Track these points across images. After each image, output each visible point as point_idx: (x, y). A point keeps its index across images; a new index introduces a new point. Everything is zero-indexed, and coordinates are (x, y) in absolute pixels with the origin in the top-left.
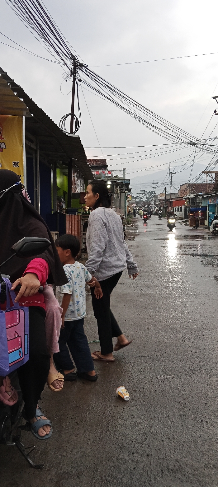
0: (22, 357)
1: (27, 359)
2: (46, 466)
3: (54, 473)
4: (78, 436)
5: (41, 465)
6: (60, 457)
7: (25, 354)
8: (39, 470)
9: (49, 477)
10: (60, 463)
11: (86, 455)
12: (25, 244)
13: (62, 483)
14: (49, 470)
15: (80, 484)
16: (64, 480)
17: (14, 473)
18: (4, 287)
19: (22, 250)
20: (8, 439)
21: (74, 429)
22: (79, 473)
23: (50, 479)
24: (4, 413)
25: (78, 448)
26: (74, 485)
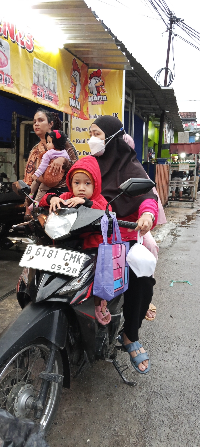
0: (122, 286)
1: (126, 288)
2: (138, 384)
3: (144, 391)
4: (166, 362)
5: (133, 383)
6: (150, 378)
7: (124, 284)
8: (131, 386)
9: (141, 394)
10: (150, 383)
11: (173, 380)
12: (131, 184)
13: (152, 401)
14: (141, 388)
15: (169, 404)
16: (154, 399)
17: (110, 386)
18: (111, 223)
19: (128, 189)
20: (107, 356)
21: (163, 355)
22: (167, 395)
23: (141, 396)
24: (103, 332)
25: (167, 372)
26: (163, 404)
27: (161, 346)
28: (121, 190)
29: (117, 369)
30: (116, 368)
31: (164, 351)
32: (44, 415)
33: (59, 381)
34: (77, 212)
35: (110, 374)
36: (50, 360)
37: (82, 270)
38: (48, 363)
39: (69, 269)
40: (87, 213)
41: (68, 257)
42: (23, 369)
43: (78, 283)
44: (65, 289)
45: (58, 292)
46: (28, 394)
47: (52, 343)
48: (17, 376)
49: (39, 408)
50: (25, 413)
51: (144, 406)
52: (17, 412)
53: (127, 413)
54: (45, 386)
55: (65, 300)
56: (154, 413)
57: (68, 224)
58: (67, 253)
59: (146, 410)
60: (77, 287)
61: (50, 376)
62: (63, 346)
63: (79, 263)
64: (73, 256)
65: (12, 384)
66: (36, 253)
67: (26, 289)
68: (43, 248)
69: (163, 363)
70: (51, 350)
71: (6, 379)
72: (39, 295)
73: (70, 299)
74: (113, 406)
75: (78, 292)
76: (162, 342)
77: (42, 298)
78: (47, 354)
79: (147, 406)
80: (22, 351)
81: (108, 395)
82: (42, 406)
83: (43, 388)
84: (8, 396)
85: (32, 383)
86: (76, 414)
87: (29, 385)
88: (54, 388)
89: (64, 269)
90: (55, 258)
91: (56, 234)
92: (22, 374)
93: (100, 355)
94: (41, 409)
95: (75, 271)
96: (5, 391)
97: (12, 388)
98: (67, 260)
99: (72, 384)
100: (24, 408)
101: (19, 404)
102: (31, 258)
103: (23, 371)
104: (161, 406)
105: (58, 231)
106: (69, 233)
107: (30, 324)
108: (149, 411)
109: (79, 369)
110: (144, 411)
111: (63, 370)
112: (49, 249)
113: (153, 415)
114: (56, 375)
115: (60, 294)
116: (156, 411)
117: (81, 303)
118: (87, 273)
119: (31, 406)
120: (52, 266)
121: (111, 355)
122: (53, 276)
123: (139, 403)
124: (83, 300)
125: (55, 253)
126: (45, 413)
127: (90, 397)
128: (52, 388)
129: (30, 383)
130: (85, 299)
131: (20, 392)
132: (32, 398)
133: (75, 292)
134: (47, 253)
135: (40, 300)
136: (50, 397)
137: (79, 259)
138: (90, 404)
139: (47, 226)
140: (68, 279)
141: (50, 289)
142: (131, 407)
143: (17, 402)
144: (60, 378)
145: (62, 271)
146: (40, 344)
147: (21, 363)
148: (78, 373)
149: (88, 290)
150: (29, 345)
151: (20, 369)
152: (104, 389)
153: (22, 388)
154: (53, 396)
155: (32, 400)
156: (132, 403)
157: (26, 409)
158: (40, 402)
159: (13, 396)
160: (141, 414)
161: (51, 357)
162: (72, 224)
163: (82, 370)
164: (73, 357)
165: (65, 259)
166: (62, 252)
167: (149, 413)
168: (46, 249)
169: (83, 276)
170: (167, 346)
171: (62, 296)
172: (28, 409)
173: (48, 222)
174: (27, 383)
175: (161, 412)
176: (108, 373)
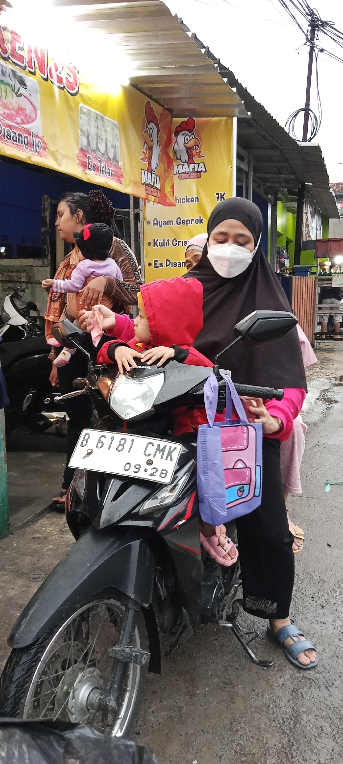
2: (276, 664)
3: (287, 677)
5: (267, 661)
9: (281, 681)
12: (257, 321)
13: (301, 693)
14: (281, 670)
15: (330, 698)
16: (304, 689)
17: (227, 667)
18: (223, 389)
19: (252, 331)
20: (221, 618)
21: (318, 614)
22: (327, 682)
23: (282, 685)
24: (214, 576)
25: (325, 643)
26: (321, 699)
27: (312, 597)
28: (237, 332)
29: (239, 639)
30: (237, 637)
31: (319, 606)
32: (119, 719)
33: (144, 662)
34: (164, 372)
35: (226, 647)
36: (127, 627)
37: (176, 472)
38: (124, 631)
39: (155, 470)
40: (181, 373)
41: (152, 450)
42: (80, 642)
43: (171, 494)
44: (149, 505)
45: (136, 510)
46: (91, 685)
47: (129, 597)
48: (71, 655)
49: (110, 708)
50: (86, 717)
51: (289, 701)
52: (73, 716)
53: (260, 714)
54: (119, 672)
55: (149, 523)
56: (305, 714)
57: (150, 393)
58: (150, 443)
59: (291, 710)
60: (168, 501)
61: (127, 653)
62: (147, 602)
63: (171, 460)
64: (161, 448)
65: (64, 669)
66: (98, 444)
67: (82, 506)
68: (109, 435)
69: (317, 627)
70: (128, 609)
71: (53, 660)
72: (104, 516)
73: (158, 522)
74: (234, 703)
75: (171, 510)
76: (314, 590)
77: (109, 521)
78: (121, 616)
79: (293, 702)
80: (79, 611)
81: (225, 683)
82: (116, 705)
83: (115, 675)
84: (58, 689)
85: (97, 666)
86: (171, 717)
87: (92, 669)
88: (135, 673)
89: (146, 470)
90: (129, 451)
91: (129, 411)
92: (79, 650)
93: (210, 615)
94: (115, 709)
95: (164, 473)
96: (52, 680)
97: (63, 674)
98: (149, 455)
99: (164, 666)
100: (85, 708)
101: (76, 703)
102: (89, 454)
103: (80, 645)
104: (318, 702)
105: (134, 407)
106: (152, 408)
107: (91, 566)
108: (296, 711)
109: (175, 640)
110: (288, 711)
111: (147, 642)
112: (118, 436)
113: (305, 718)
114: (138, 652)
115: (140, 514)
116: (309, 712)
117: (176, 528)
118: (185, 475)
119: (96, 705)
120: (126, 465)
121: (228, 614)
122: (128, 482)
123: (279, 697)
124: (180, 523)
125: (128, 443)
126: (120, 717)
127: (194, 687)
128: (131, 673)
129: (93, 665)
130: (183, 521)
131: (77, 680)
132: (98, 690)
133: (166, 508)
134: (116, 443)
135: (105, 525)
136: (128, 688)
137: (170, 453)
138: (195, 699)
139: (114, 398)
140: (153, 487)
141: (123, 505)
142: (266, 704)
143: (74, 698)
144: (145, 656)
145: (142, 475)
146: (109, 598)
147: (77, 632)
148: (173, 646)
149: (186, 506)
150: (92, 601)
151: (77, 642)
152: (218, 672)
153: (80, 676)
154: (132, 687)
155: (98, 694)
156: (268, 697)
157: (89, 710)
158: (112, 697)
159: (65, 688)
160: (284, 716)
161: (128, 620)
162: (156, 392)
163: (180, 641)
164: (164, 619)
165: (147, 453)
166: (141, 442)
167: (297, 713)
168: (114, 437)
169: (179, 481)
170: (323, 597)
171: (144, 517)
172: (91, 711)
173: (116, 391)
174: (89, 666)
175: (318, 713)
176: (224, 645)
